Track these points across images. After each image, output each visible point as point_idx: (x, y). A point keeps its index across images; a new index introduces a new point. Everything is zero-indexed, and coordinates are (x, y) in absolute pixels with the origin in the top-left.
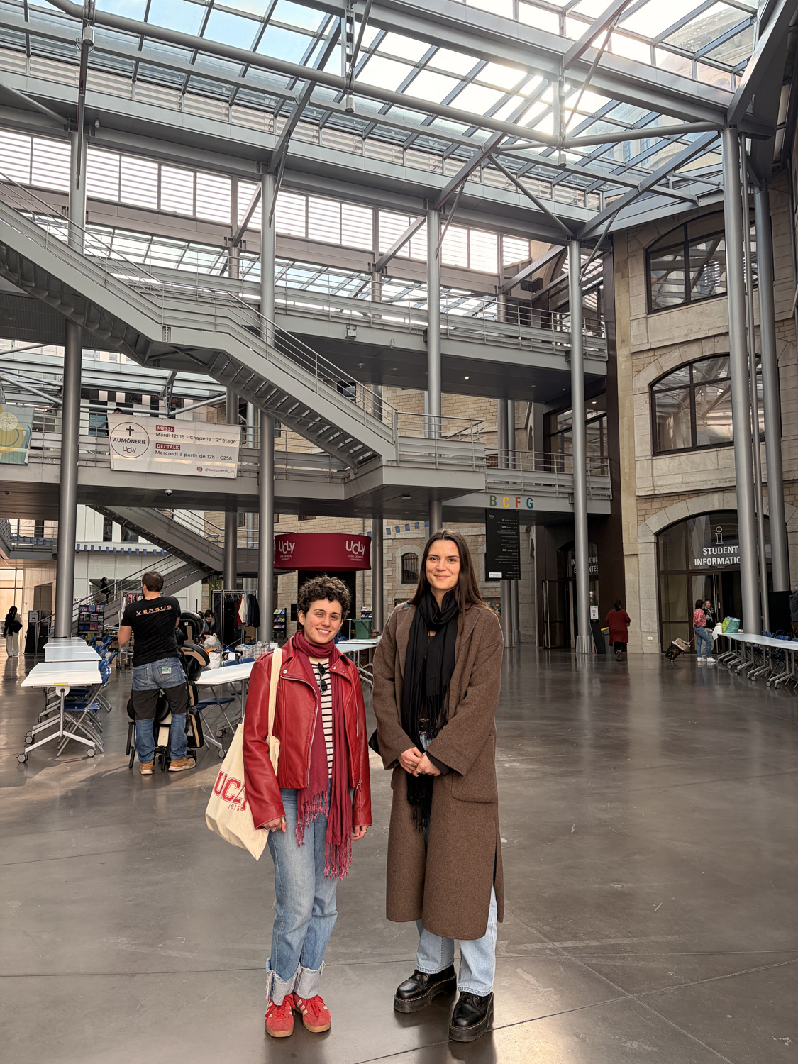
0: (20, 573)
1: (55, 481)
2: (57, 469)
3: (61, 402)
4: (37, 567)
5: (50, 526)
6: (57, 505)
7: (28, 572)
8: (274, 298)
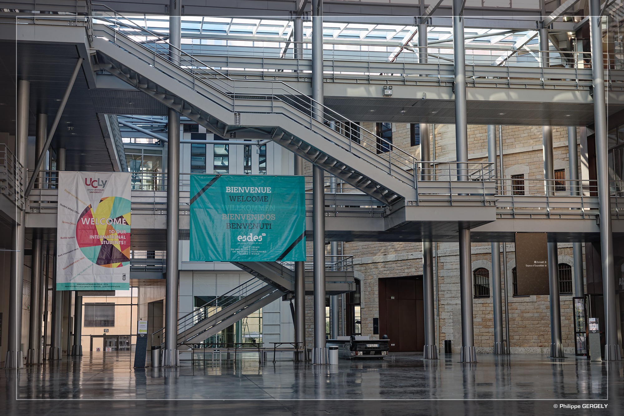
0: (135, 290)
1: (163, 227)
2: (164, 218)
3: (167, 140)
4: (150, 285)
5: (159, 254)
6: (165, 241)
7: (142, 289)
8: (323, 71)
